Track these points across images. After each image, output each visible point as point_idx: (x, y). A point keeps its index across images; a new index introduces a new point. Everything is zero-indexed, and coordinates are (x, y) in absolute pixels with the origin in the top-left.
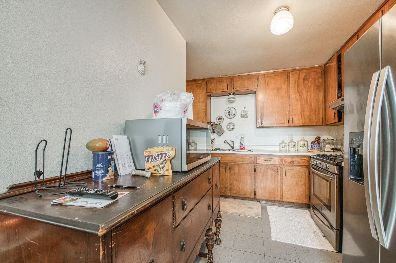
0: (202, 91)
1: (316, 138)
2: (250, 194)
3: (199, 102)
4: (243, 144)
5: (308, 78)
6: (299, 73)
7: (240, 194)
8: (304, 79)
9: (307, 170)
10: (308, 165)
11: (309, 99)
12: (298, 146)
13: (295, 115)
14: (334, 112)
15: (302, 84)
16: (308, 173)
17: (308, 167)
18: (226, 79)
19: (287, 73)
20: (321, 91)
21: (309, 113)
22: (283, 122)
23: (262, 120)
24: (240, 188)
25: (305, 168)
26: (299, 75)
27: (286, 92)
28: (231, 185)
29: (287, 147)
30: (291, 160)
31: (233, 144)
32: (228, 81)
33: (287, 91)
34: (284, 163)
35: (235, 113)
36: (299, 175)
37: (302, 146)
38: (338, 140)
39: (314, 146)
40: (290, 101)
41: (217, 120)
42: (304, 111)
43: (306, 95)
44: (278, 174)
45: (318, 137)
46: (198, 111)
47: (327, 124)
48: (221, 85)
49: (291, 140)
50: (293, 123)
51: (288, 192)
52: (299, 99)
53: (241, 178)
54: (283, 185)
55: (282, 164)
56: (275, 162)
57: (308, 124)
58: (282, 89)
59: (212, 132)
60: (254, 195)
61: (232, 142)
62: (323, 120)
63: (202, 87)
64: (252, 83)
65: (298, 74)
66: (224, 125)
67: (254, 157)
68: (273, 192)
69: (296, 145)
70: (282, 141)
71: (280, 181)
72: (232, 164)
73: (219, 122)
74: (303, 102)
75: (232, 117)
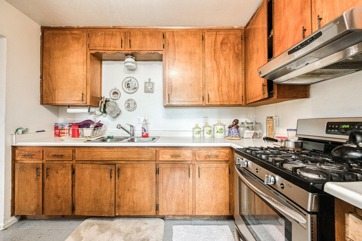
0: (83, 46)
1: (234, 121)
2: (150, 209)
3: (77, 63)
4: (146, 130)
5: (227, 43)
6: (216, 35)
7: (134, 212)
8: (222, 44)
9: (227, 167)
10: (228, 159)
11: (228, 70)
12: (214, 131)
13: (211, 90)
14: (263, 84)
15: (220, 49)
16: (228, 171)
17: (229, 162)
18: (120, 32)
19: (201, 33)
20: (241, 61)
21: (228, 88)
22: (197, 99)
23: (170, 96)
24: (135, 201)
25: (224, 165)
26: (216, 37)
27: (200, 59)
28: (119, 197)
29: (202, 132)
30: (206, 153)
31: (132, 129)
32: (122, 34)
33: (201, 57)
34: (197, 158)
35: (137, 86)
36: (217, 175)
37: (219, 132)
38: (258, 123)
39: (233, 132)
40: (205, 71)
41: (112, 95)
42: (222, 85)
43: (224, 64)
44: (189, 175)
45: (236, 120)
46: (75, 78)
47: (247, 103)
48: (112, 40)
49: (206, 124)
50: (208, 101)
51: (203, 201)
52: (216, 69)
53: (135, 185)
54: (197, 192)
55: (195, 159)
56: (186, 158)
57: (227, 102)
58: (195, 54)
59: (102, 112)
60: (155, 210)
61: (131, 126)
62: (243, 98)
63: (81, 41)
64: (157, 41)
65: (214, 36)
66: (121, 103)
67: (155, 151)
68: (182, 202)
69: (212, 130)
70: (196, 125)
71: (191, 185)
72: (121, 164)
73: (114, 98)
74: (221, 74)
75: (132, 91)
